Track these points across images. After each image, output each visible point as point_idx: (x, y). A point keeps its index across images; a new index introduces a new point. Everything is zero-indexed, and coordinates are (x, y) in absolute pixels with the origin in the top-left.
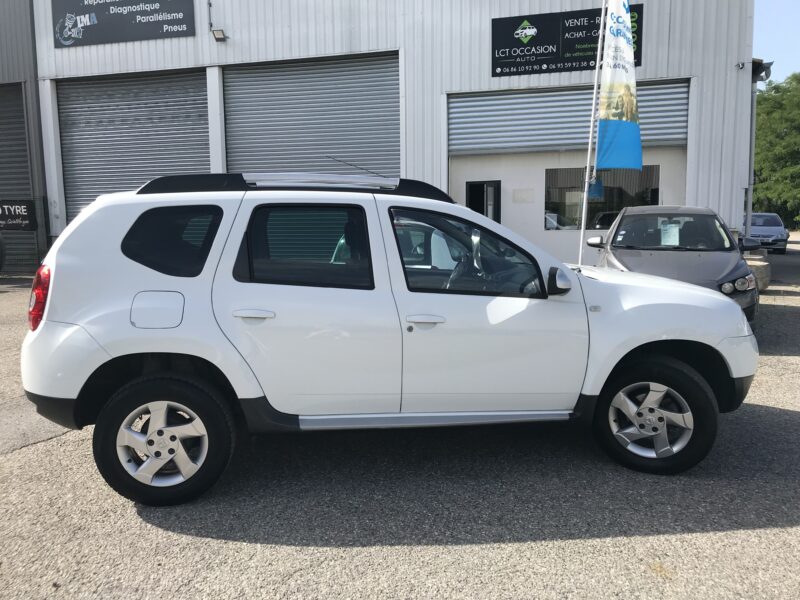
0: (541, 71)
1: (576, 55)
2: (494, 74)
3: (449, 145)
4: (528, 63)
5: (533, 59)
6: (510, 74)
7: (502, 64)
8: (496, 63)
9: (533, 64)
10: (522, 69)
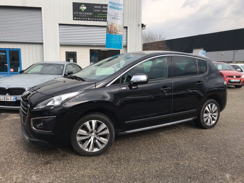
0: (88, 20)
1: (98, 16)
2: (74, 19)
3: (60, 41)
4: (84, 17)
5: (85, 16)
6: (79, 20)
7: (76, 17)
8: (74, 16)
9: (85, 17)
10: (82, 19)
